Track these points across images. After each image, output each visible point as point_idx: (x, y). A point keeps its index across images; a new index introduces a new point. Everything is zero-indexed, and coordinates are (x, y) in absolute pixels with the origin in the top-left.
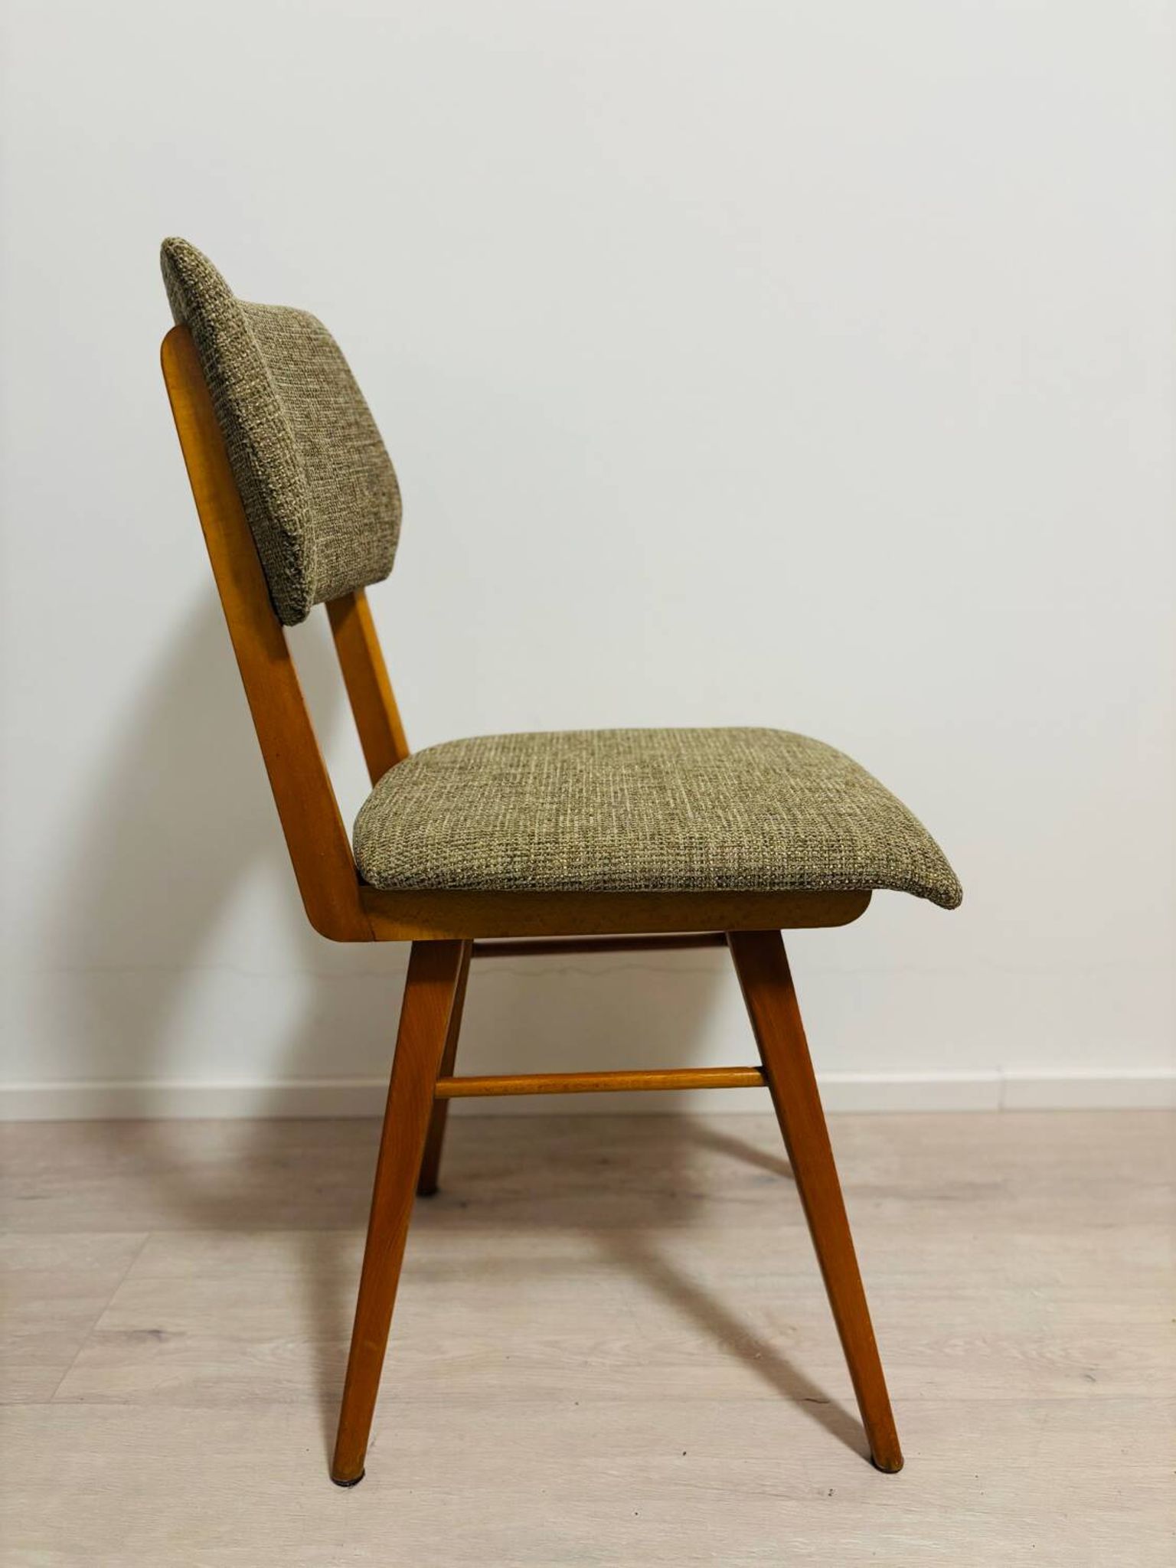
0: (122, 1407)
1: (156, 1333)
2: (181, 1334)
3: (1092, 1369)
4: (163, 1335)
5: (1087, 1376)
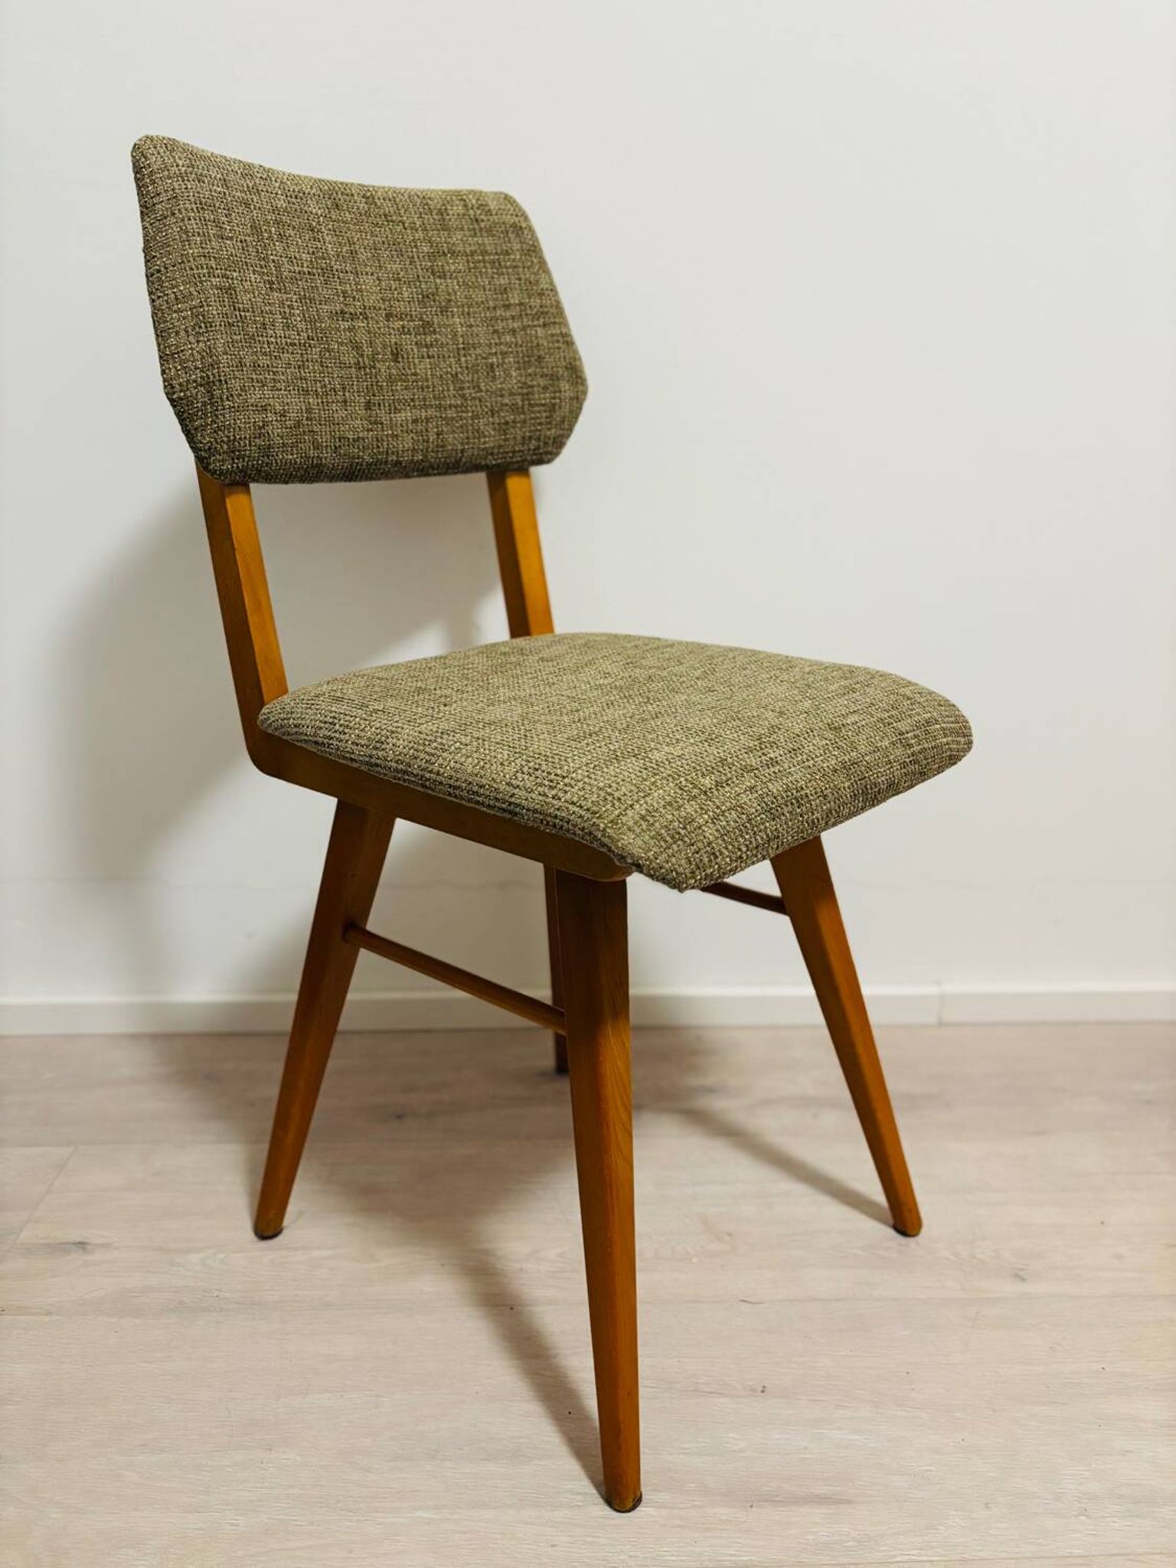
0: (47, 1318)
1: (82, 1245)
2: (106, 1246)
3: (1021, 1270)
4: (88, 1247)
5: (1016, 1276)
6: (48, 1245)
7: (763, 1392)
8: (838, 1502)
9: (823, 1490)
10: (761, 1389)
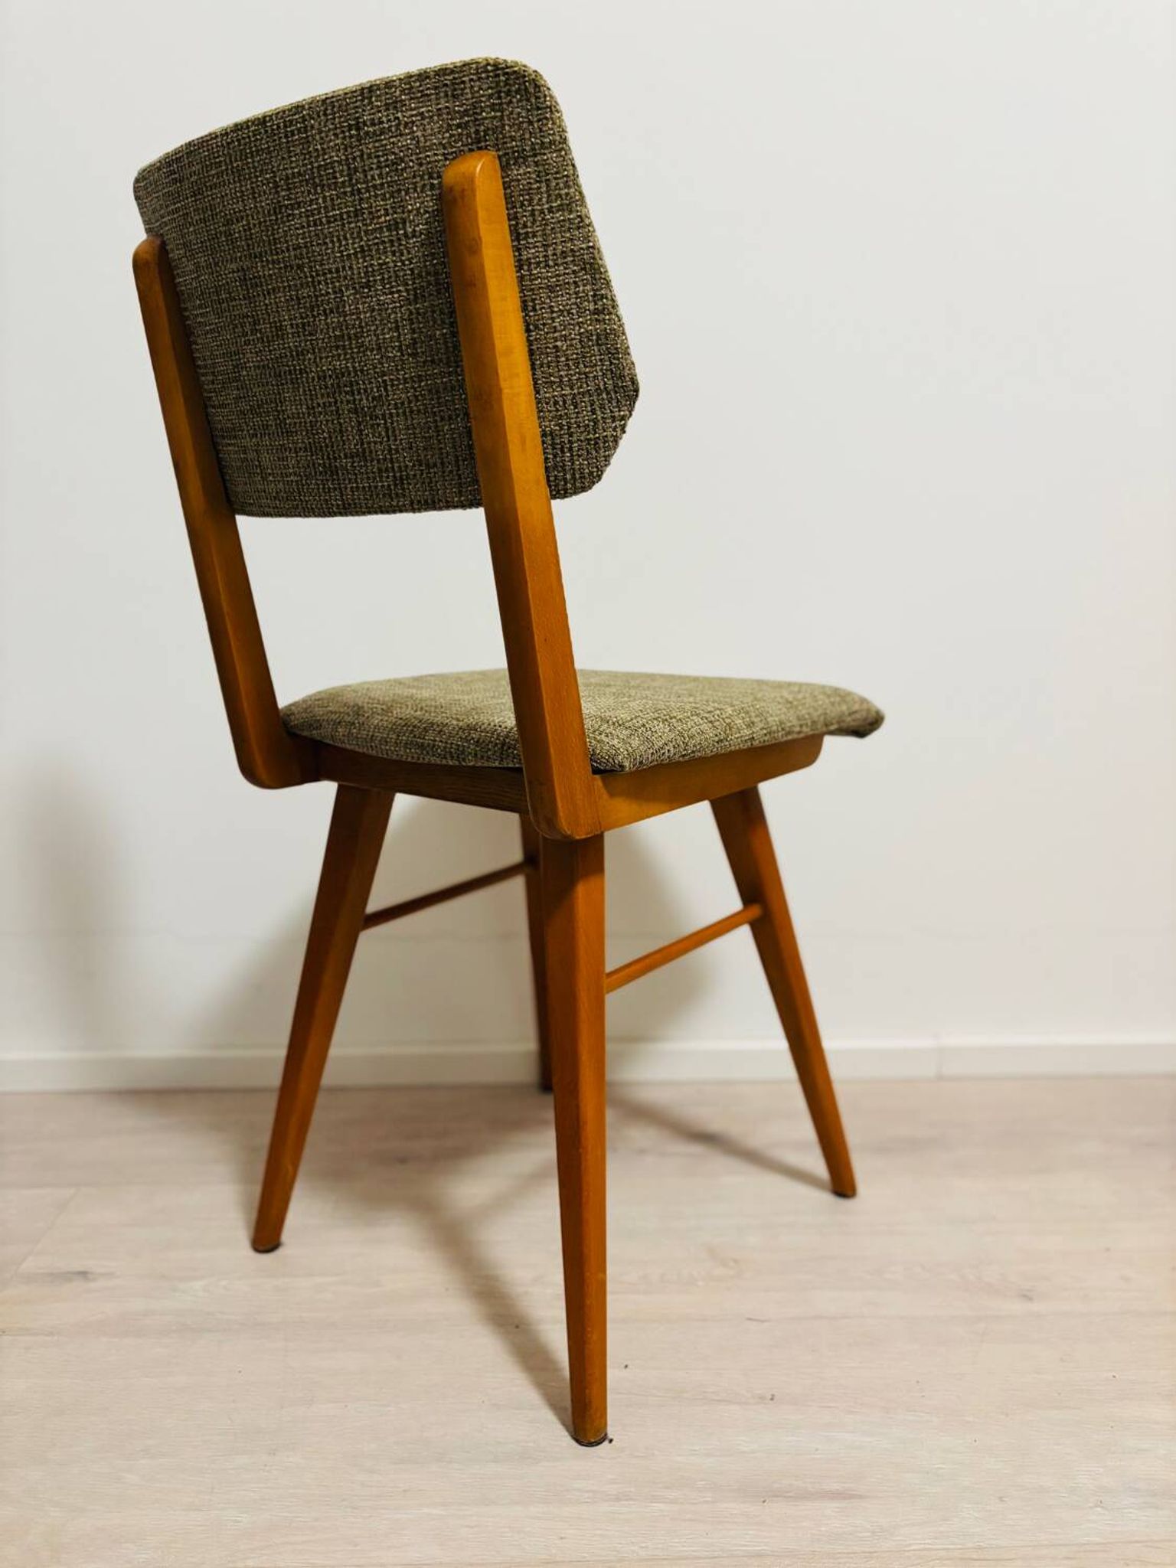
0: (46, 1338)
2: (109, 1275)
3: (1028, 1290)
4: (90, 1276)
5: (1025, 1296)
6: (51, 1274)
7: (772, 1399)
8: (852, 1497)
9: (835, 1486)
10: (770, 1397)
